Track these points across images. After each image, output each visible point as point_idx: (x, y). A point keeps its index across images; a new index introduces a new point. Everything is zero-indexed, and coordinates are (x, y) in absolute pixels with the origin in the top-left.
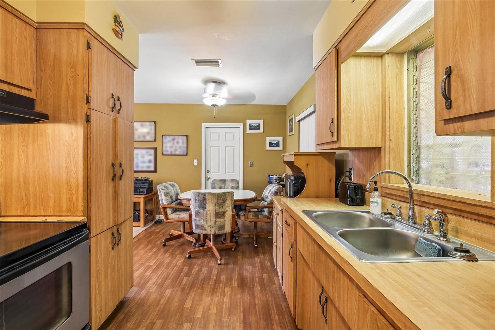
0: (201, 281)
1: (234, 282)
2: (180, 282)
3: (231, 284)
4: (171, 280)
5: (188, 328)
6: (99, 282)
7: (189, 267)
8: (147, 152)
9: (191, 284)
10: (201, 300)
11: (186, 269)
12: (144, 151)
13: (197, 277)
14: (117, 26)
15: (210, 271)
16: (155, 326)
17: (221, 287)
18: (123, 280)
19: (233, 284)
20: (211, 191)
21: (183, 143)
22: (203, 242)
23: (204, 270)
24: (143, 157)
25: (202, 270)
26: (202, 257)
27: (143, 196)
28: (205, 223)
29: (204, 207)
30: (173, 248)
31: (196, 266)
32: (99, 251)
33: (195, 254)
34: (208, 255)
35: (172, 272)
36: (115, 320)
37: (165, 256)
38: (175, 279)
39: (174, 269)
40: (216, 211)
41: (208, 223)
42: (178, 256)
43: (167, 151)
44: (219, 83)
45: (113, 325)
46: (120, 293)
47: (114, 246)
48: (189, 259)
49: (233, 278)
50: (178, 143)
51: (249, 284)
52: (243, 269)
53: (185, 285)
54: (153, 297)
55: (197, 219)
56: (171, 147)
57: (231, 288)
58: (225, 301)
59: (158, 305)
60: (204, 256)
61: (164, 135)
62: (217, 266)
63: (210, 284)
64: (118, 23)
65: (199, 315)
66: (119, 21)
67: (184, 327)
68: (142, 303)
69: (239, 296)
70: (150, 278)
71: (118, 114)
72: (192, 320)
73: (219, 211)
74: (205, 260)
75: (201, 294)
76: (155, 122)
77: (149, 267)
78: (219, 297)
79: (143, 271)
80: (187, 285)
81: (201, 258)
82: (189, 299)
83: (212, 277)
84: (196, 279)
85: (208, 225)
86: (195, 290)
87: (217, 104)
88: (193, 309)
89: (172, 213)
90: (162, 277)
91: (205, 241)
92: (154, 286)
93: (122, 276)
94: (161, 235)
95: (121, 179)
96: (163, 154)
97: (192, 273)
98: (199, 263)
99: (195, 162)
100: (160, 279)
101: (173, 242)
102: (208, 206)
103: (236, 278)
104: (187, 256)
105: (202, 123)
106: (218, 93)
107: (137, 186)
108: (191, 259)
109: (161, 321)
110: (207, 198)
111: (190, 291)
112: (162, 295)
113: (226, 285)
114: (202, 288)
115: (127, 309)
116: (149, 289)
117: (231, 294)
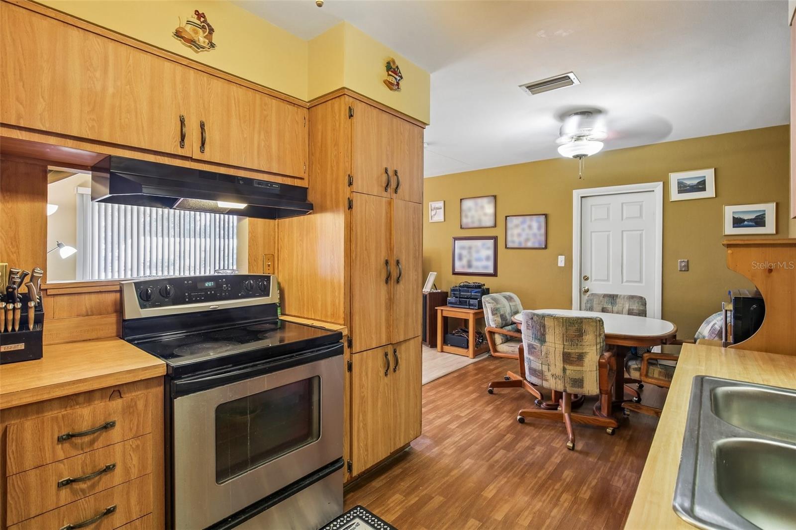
0: (526, 465)
1: (586, 491)
2: (492, 455)
3: (576, 491)
4: (479, 446)
5: (474, 527)
6: (365, 413)
7: (515, 436)
8: (484, 245)
9: (507, 463)
10: (512, 494)
11: (509, 437)
12: (479, 243)
13: (520, 457)
14: (391, 75)
15: (549, 455)
16: (432, 501)
17: (556, 487)
18: (403, 421)
19: (583, 492)
20: (554, 313)
21: (539, 228)
22: (555, 402)
23: (539, 450)
24: (478, 252)
25: (534, 449)
26: (544, 427)
27: (472, 311)
28: (545, 368)
29: (542, 340)
30: (503, 400)
31: (527, 439)
32: (364, 373)
33: (534, 418)
34: (556, 426)
35: (486, 436)
36: (390, 472)
37: (486, 408)
38: (486, 448)
39: (491, 432)
40: (565, 350)
41: (551, 368)
42: (505, 414)
43: (513, 242)
44: (588, 113)
45: (386, 477)
46: (398, 438)
47: (387, 371)
48: (520, 424)
49: (587, 483)
50: (530, 227)
51: (616, 504)
52: (617, 473)
53: (497, 462)
54: (445, 461)
55: (532, 358)
56: (519, 235)
57: (575, 498)
58: (553, 514)
59: (447, 475)
60: (548, 427)
61: (509, 216)
62: (565, 450)
63: (539, 475)
64: (392, 72)
65: (499, 516)
66: (394, 67)
67: (468, 523)
68: (429, 463)
69: (583, 518)
70: (452, 433)
71: (396, 193)
72: (483, 519)
73: (569, 351)
74: (547, 434)
75: (517, 486)
76: (495, 197)
77: (458, 417)
78: (545, 503)
79: (448, 421)
80: (500, 462)
81: (541, 428)
82: (493, 485)
83: (547, 466)
84: (518, 459)
85: (550, 373)
86: (509, 476)
87: (585, 153)
88: (493, 504)
89: (503, 343)
90: (469, 438)
91: (558, 402)
92: (452, 447)
93: (400, 415)
94: (493, 375)
95: (398, 282)
96: (508, 247)
97: (517, 447)
98: (535, 436)
99: (561, 261)
100: (465, 440)
101: (506, 391)
102: (549, 338)
103: (594, 483)
104: (519, 417)
105: (574, 191)
106: (587, 133)
107: (466, 295)
108: (523, 426)
109: (442, 498)
110: (546, 323)
111: (500, 473)
112: (458, 463)
113: (567, 488)
114: (523, 477)
115: (408, 464)
116: (445, 448)
117: (570, 508)
